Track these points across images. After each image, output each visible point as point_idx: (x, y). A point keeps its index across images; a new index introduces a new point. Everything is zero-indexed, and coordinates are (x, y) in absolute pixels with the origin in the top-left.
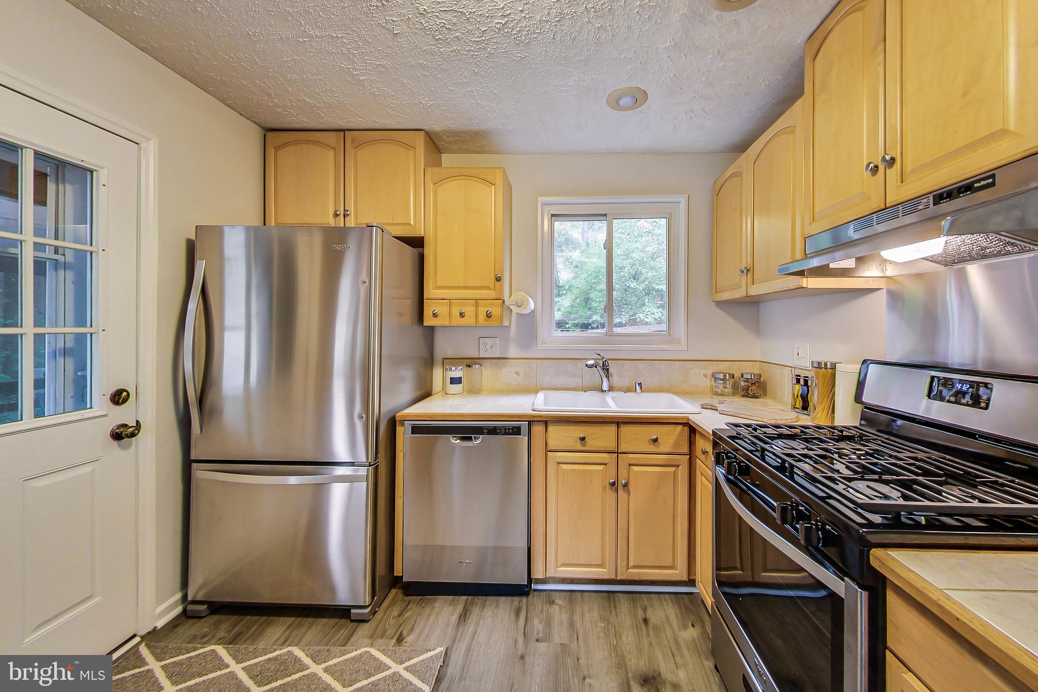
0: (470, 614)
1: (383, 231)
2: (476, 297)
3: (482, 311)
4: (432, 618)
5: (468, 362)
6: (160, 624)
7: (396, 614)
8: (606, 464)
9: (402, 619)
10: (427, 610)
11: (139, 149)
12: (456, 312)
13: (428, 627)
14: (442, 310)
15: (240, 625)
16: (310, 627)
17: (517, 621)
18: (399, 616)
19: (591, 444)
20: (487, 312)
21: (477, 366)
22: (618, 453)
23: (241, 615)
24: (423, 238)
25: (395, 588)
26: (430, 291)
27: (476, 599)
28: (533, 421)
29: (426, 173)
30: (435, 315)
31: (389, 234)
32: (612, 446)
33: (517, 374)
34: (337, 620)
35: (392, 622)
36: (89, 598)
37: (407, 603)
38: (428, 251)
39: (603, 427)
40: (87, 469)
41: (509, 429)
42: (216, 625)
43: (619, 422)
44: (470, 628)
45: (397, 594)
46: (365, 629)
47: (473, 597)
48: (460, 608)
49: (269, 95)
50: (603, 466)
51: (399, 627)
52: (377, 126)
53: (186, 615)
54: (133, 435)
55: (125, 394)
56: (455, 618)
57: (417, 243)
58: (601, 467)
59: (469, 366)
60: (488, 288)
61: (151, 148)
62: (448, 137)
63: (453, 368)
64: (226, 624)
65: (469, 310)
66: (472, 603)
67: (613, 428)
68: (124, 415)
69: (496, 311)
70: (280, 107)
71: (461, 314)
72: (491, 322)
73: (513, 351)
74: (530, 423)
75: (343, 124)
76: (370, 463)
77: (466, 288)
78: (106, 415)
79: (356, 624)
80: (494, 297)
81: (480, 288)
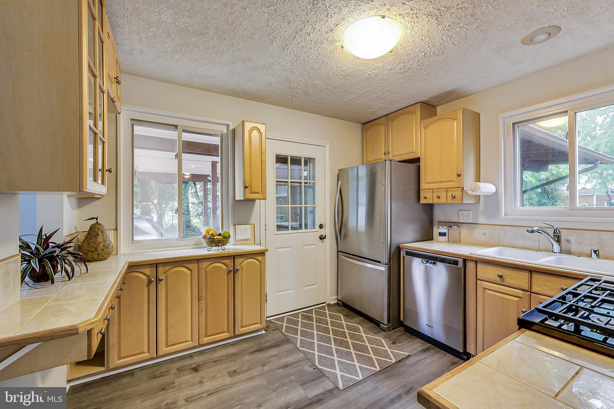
0: (428, 351)
1: (391, 161)
2: (446, 187)
3: (450, 194)
4: (411, 343)
5: (450, 224)
6: (332, 303)
7: (397, 335)
8: (521, 298)
9: (399, 337)
10: (411, 340)
11: (325, 148)
12: (435, 196)
13: (407, 345)
14: (429, 195)
15: (349, 313)
16: (367, 324)
17: (450, 366)
18: (398, 336)
19: (508, 281)
20: (452, 195)
21: (455, 227)
22: (531, 292)
23: (351, 311)
24: (420, 157)
25: (402, 327)
26: (423, 186)
27: (435, 348)
28: (468, 260)
29: (421, 124)
30: (425, 198)
31: (395, 161)
32: (526, 286)
33: (485, 234)
34: (376, 326)
35: (395, 336)
36: (315, 284)
37: (404, 334)
38: (422, 164)
39: (517, 272)
40: (314, 246)
41: (452, 261)
42: (344, 310)
43: (532, 271)
44: (425, 355)
45: (402, 329)
46: (384, 333)
47: (435, 347)
48: (425, 347)
49: (358, 114)
50: (519, 299)
51: (396, 339)
52: (399, 108)
53: (337, 304)
54: (323, 239)
55: (322, 225)
56: (421, 349)
57: (416, 161)
58: (517, 299)
59: (450, 227)
60: (453, 181)
61: (328, 146)
62: (434, 100)
63: (440, 227)
64: (346, 311)
65: (443, 194)
66: (433, 348)
67: (526, 275)
68: (322, 232)
69: (458, 194)
70: (364, 116)
71: (438, 197)
72: (455, 201)
73: (481, 220)
74: (465, 261)
75: (386, 113)
76: (386, 263)
77: (441, 182)
78: (318, 231)
79: (382, 330)
80: (457, 186)
81: (449, 181)
